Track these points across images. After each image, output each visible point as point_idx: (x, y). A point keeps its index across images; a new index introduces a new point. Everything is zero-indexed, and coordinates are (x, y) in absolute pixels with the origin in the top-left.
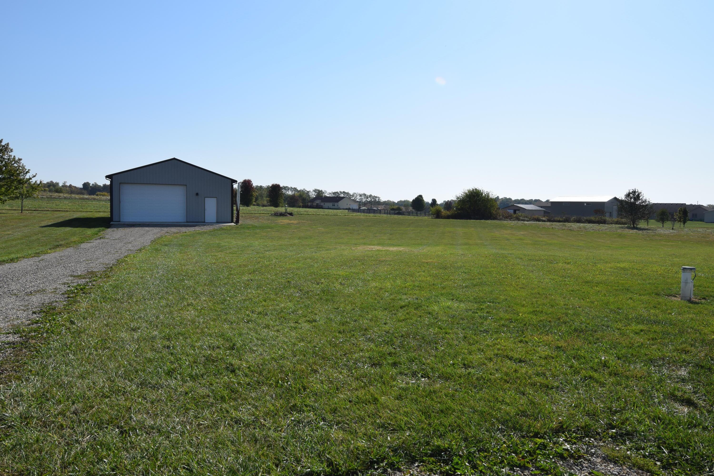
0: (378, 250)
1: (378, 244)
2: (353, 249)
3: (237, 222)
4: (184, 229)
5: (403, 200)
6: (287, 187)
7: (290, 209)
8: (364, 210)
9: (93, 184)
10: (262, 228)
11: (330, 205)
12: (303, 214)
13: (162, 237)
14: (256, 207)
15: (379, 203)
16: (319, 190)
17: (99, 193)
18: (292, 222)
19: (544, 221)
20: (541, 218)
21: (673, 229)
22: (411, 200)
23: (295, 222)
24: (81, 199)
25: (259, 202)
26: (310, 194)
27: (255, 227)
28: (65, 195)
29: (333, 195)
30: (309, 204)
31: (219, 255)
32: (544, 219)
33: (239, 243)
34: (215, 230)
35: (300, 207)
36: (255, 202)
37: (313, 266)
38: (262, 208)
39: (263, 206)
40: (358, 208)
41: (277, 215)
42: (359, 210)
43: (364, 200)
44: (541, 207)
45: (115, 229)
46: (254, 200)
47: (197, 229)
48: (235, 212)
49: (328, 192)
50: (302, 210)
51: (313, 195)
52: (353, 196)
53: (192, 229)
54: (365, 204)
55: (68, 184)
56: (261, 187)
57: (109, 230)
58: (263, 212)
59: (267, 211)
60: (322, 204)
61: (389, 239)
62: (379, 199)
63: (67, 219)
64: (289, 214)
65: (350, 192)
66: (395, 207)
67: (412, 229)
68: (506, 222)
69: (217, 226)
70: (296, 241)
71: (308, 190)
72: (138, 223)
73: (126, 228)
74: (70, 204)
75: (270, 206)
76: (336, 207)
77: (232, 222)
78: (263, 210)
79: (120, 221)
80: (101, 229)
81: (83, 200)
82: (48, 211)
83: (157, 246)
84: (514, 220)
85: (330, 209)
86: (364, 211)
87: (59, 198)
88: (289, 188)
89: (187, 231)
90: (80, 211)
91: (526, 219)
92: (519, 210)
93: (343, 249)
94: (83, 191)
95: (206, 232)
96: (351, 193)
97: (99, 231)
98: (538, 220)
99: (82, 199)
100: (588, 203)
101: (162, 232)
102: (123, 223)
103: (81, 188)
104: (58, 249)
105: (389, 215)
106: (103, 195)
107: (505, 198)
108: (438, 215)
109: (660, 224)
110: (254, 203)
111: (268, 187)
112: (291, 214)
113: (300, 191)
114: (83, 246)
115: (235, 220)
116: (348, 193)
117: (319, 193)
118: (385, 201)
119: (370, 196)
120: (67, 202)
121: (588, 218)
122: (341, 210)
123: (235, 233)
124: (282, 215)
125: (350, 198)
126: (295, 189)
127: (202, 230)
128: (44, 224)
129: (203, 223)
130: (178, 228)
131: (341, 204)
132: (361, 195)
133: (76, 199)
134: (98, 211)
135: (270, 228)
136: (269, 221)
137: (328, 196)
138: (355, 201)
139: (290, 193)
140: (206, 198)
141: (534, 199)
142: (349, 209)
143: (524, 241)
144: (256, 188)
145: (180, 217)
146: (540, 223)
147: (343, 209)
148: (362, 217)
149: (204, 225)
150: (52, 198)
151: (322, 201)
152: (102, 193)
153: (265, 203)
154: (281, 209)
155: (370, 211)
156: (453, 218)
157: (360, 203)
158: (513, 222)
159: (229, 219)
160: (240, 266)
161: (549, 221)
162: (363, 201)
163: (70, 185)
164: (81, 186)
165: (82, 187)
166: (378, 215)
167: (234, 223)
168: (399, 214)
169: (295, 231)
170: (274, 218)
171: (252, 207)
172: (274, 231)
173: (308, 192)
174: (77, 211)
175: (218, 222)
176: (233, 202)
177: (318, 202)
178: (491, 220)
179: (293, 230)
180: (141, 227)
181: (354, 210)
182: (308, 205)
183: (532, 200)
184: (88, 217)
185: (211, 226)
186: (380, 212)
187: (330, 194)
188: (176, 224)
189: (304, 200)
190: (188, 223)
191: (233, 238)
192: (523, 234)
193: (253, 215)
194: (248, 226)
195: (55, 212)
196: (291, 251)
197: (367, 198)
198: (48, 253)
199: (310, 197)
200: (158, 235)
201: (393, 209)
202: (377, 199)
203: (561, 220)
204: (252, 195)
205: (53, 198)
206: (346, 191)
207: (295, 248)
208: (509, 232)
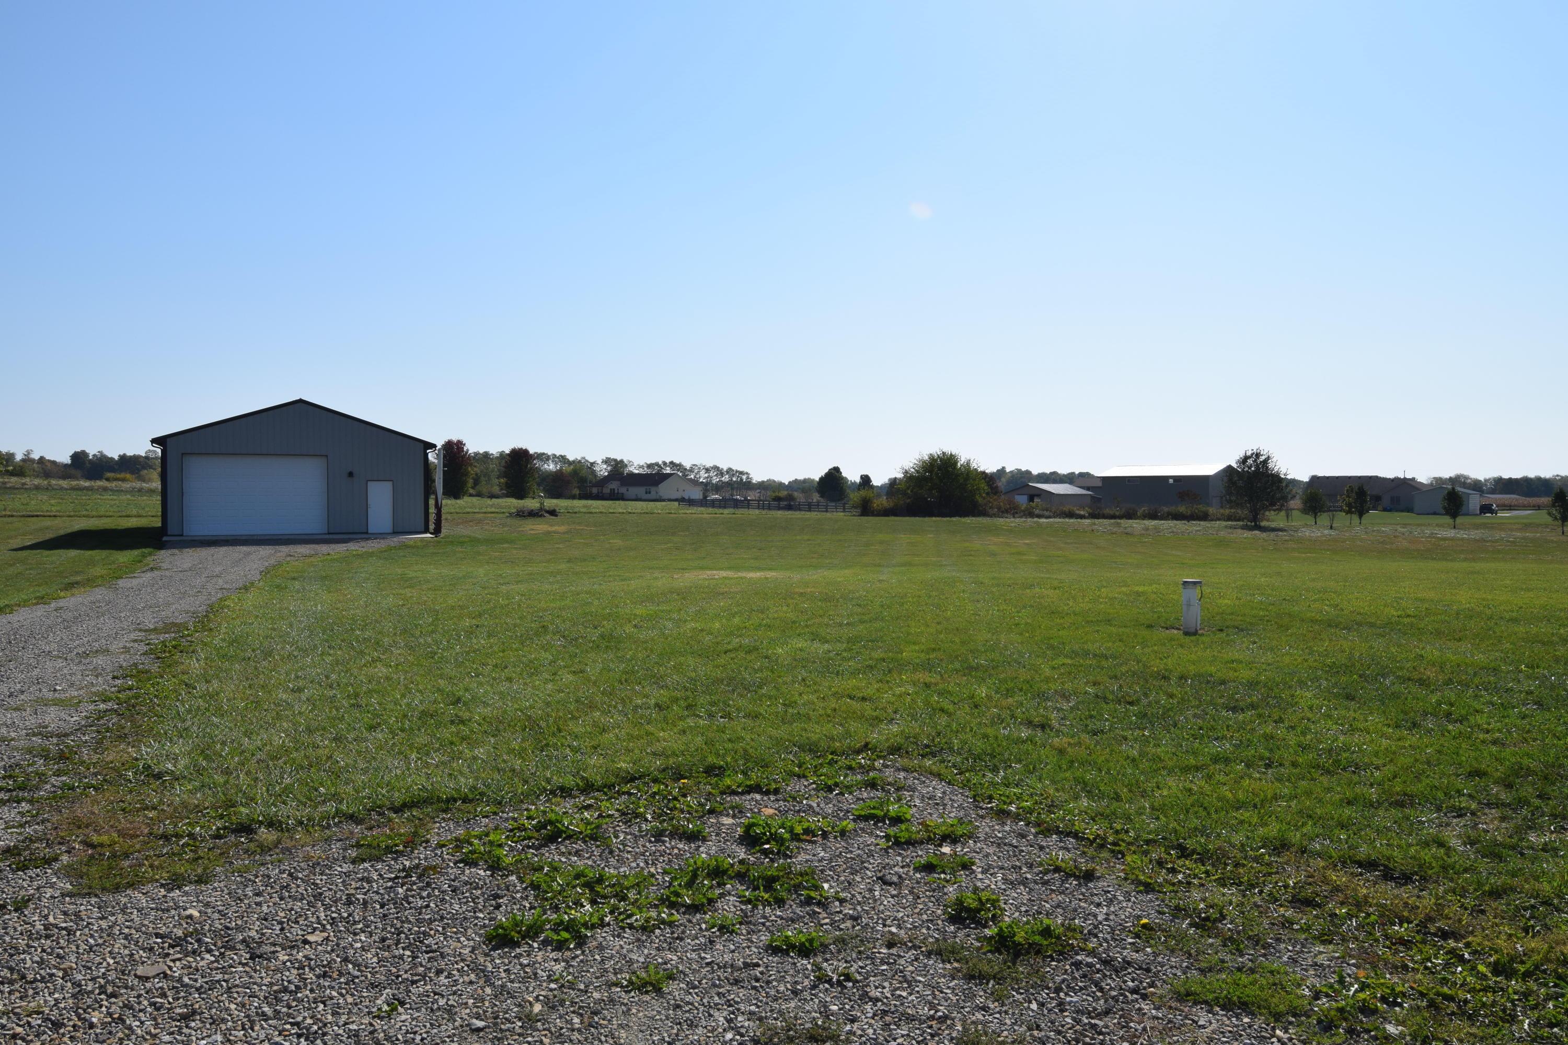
0: (725, 578)
1: (729, 568)
2: (675, 576)
3: (437, 531)
4: (324, 548)
5: (801, 477)
6: (544, 454)
7: (550, 503)
8: (713, 501)
9: (94, 455)
10: (490, 542)
11: (640, 491)
12: (580, 512)
13: (280, 564)
14: (475, 500)
15: (748, 485)
16: (615, 460)
17: (109, 475)
18: (554, 529)
19: (1082, 517)
20: (1077, 512)
21: (1331, 528)
22: (817, 478)
23: (562, 529)
24: (73, 489)
25: (484, 489)
26: (597, 468)
27: (474, 541)
28: (37, 481)
29: (646, 471)
30: (595, 490)
31: (408, 592)
32: (1082, 513)
33: (445, 571)
34: (390, 549)
35: (573, 497)
36: (473, 488)
37: (591, 603)
38: (489, 502)
39: (492, 496)
40: (701, 497)
41: (522, 514)
42: (704, 502)
43: (715, 480)
44: (1088, 489)
45: (176, 551)
46: (470, 482)
47: (352, 546)
48: (432, 510)
49: (636, 464)
50: (578, 504)
51: (603, 470)
52: (691, 470)
53: (341, 548)
54: (718, 488)
55: (36, 456)
56: (486, 455)
57: (163, 553)
58: (493, 510)
59: (501, 507)
60: (623, 490)
61: (756, 559)
62: (748, 478)
63: (62, 532)
64: (548, 512)
65: (684, 464)
66: (783, 493)
67: (806, 537)
68: (1001, 520)
69: (396, 540)
70: (563, 566)
71: (592, 461)
72: (222, 538)
73: (198, 549)
74: (53, 502)
75: (507, 496)
76: (653, 495)
77: (426, 531)
78: (492, 506)
79: (182, 535)
80: (146, 551)
81: (80, 493)
82: (12, 516)
83: (278, 581)
84: (1021, 517)
85: (640, 500)
86: (713, 504)
87: (23, 488)
88: (549, 456)
89: (331, 552)
90: (84, 516)
91: (1047, 513)
92: (1038, 496)
93: (656, 578)
94: (73, 471)
95: (373, 552)
96: (687, 465)
97: (144, 556)
98: (1071, 515)
99: (77, 489)
100: (1178, 479)
101: (279, 554)
102: (190, 538)
103: (66, 465)
104: (75, 591)
105: (764, 512)
106: (123, 480)
107: (1019, 471)
108: (866, 509)
109: (1310, 519)
110: (471, 491)
111: (502, 454)
112: (553, 513)
113: (574, 462)
114: (121, 583)
115: (432, 527)
116: (680, 465)
117: (617, 467)
118: (763, 482)
119: (729, 471)
120: (45, 497)
121: (1172, 509)
122: (664, 503)
123: (434, 553)
124: (533, 514)
125: (685, 475)
126: (563, 459)
127: (364, 550)
128: (17, 542)
129: (362, 533)
130: (312, 546)
131: (664, 489)
132: (707, 470)
133: (62, 488)
134: (124, 514)
135: (507, 542)
136: (506, 529)
137: (637, 472)
138: (695, 482)
139: (551, 467)
140: (369, 483)
141: (1077, 473)
142: (681, 500)
143: (1024, 557)
144: (474, 458)
145: (314, 522)
146: (1072, 520)
147: (670, 500)
148: (706, 516)
149: (367, 539)
150: (6, 488)
151: (623, 484)
152: (118, 476)
153: (496, 490)
154: (531, 504)
155: (723, 504)
156: (896, 515)
157: (707, 487)
158: (1017, 520)
159: (422, 527)
160: (453, 608)
161: (1093, 516)
162: (714, 482)
163: (42, 458)
164: (66, 460)
165: (69, 462)
166: (745, 511)
167: (431, 533)
168: (789, 508)
169: (561, 546)
170: (517, 522)
171: (466, 499)
172: (516, 548)
173: (592, 464)
174: (77, 516)
175: (396, 533)
176: (429, 489)
177: (614, 485)
178: (974, 516)
179: (557, 546)
180: (232, 545)
181: (691, 502)
182: (591, 494)
183: (1073, 473)
184: (107, 527)
185: (382, 541)
186: (746, 504)
187: (642, 467)
188: (306, 537)
189: (582, 481)
190: (331, 536)
191: (430, 564)
192: (1027, 544)
193: (470, 516)
194: (461, 539)
195: (29, 519)
196: (551, 583)
197: (722, 474)
198: (60, 598)
199: (596, 476)
200: (272, 561)
201: (778, 499)
202: (744, 477)
203: (1117, 514)
204: (466, 474)
205: (10, 488)
206: (677, 461)
207: (559, 577)
208: (1001, 539)
